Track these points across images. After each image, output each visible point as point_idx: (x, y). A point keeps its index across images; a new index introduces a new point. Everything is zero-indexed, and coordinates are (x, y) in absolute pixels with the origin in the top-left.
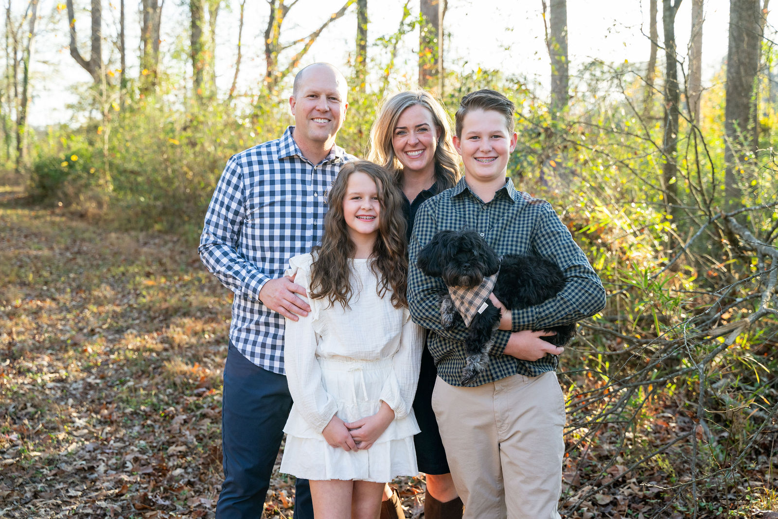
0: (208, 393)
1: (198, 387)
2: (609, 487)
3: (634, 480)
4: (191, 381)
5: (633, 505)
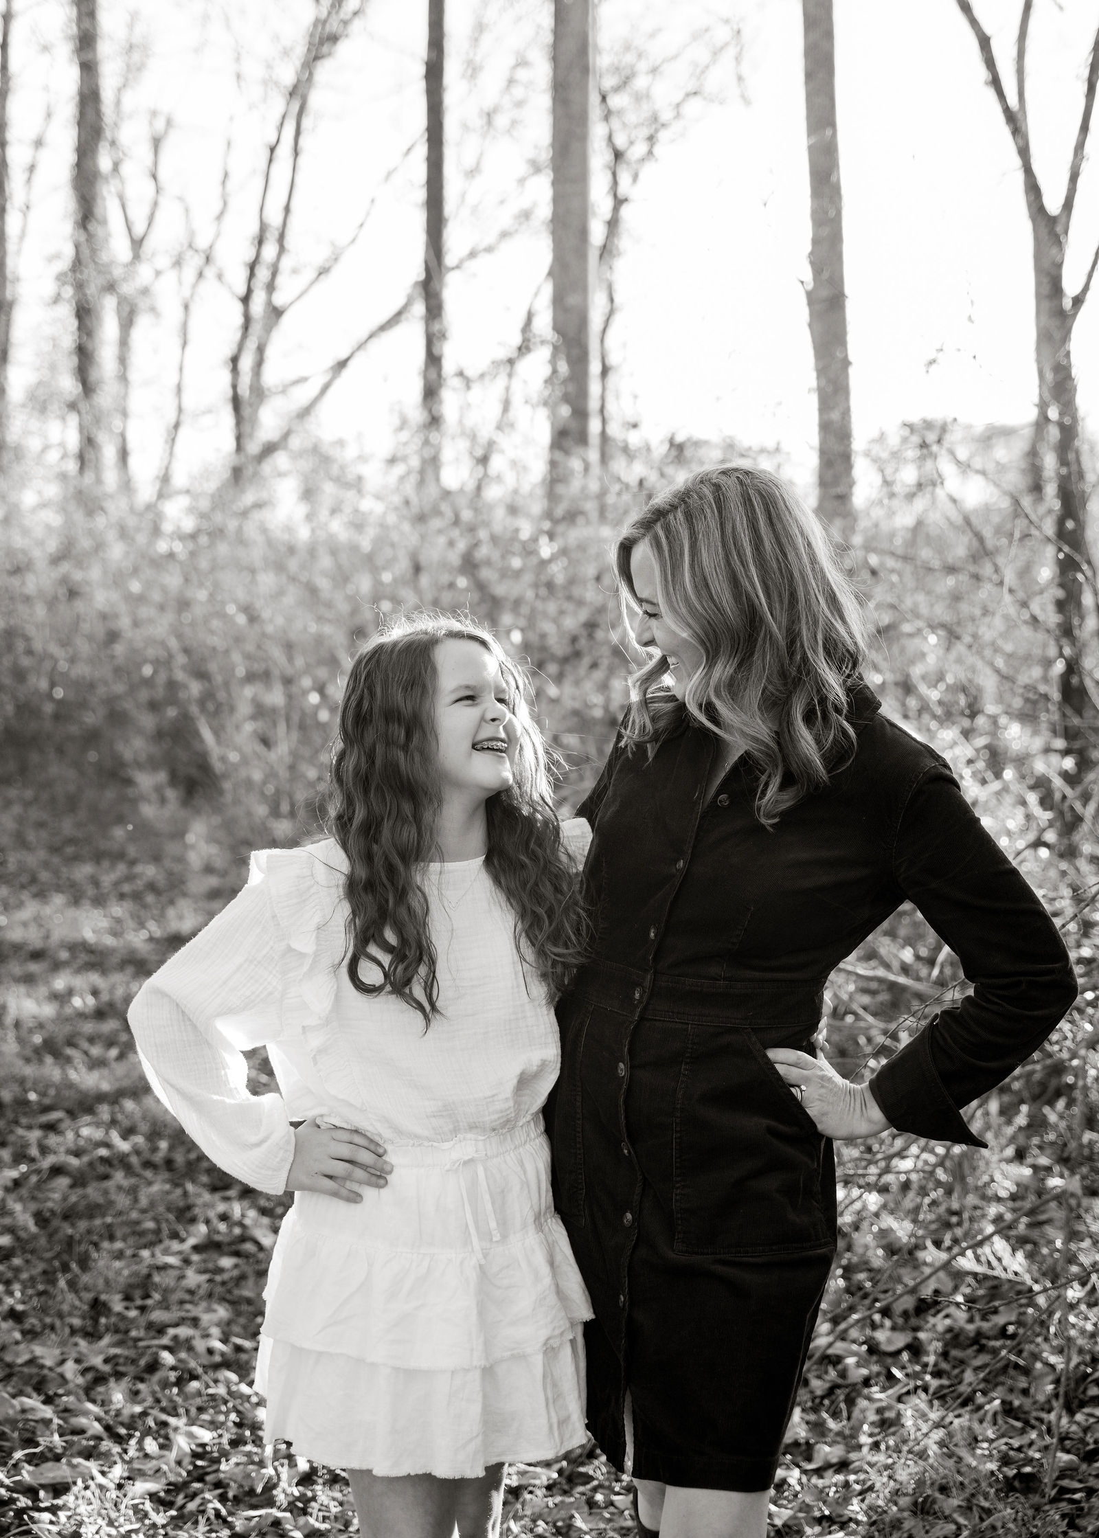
0: (67, 1122)
1: (46, 1109)
2: (905, 1314)
3: (960, 1299)
4: (33, 1096)
5: (954, 1353)
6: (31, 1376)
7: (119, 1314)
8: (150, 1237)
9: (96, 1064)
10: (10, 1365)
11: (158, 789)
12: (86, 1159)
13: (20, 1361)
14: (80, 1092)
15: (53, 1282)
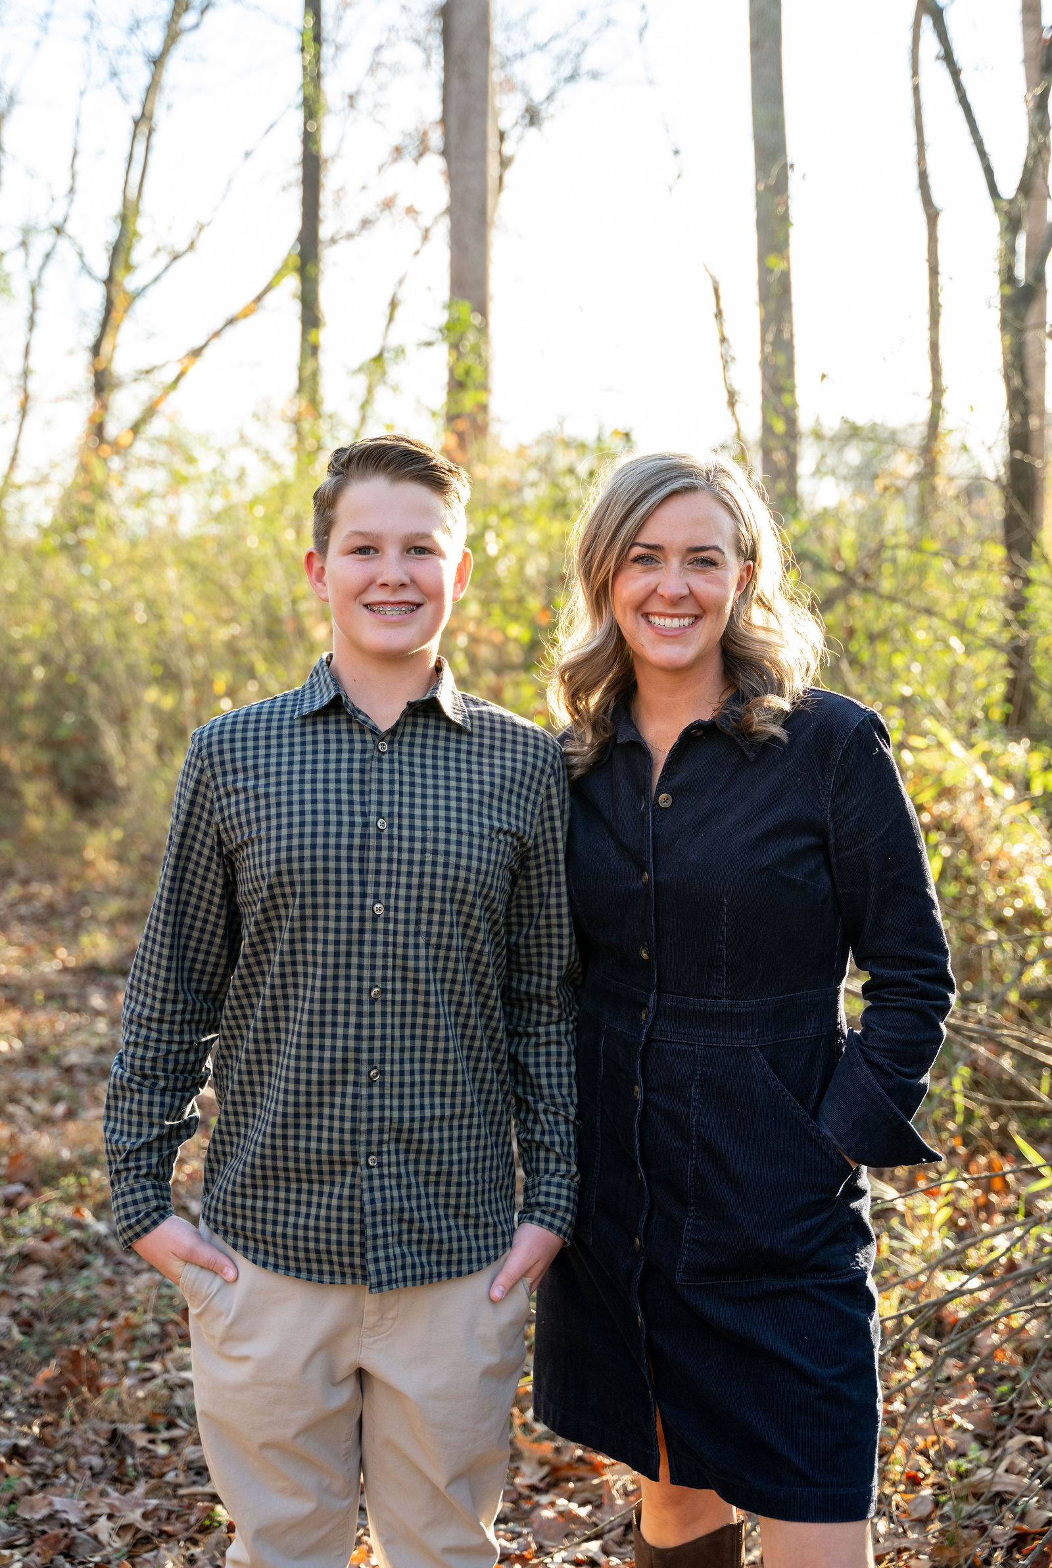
6: (57, 1539)
7: (144, 1449)
8: (157, 1345)
9: (44, 1122)
10: (27, 1524)
11: (45, 799)
12: (58, 1243)
13: (38, 1516)
14: (36, 1160)
15: (58, 1409)
